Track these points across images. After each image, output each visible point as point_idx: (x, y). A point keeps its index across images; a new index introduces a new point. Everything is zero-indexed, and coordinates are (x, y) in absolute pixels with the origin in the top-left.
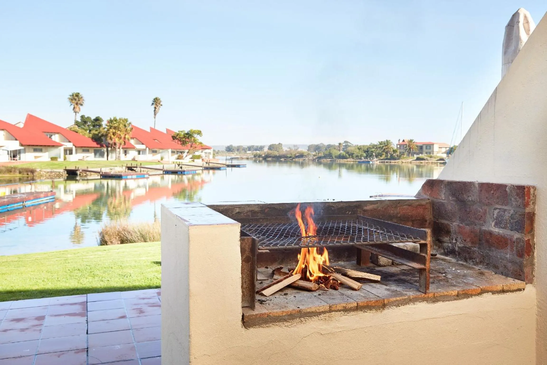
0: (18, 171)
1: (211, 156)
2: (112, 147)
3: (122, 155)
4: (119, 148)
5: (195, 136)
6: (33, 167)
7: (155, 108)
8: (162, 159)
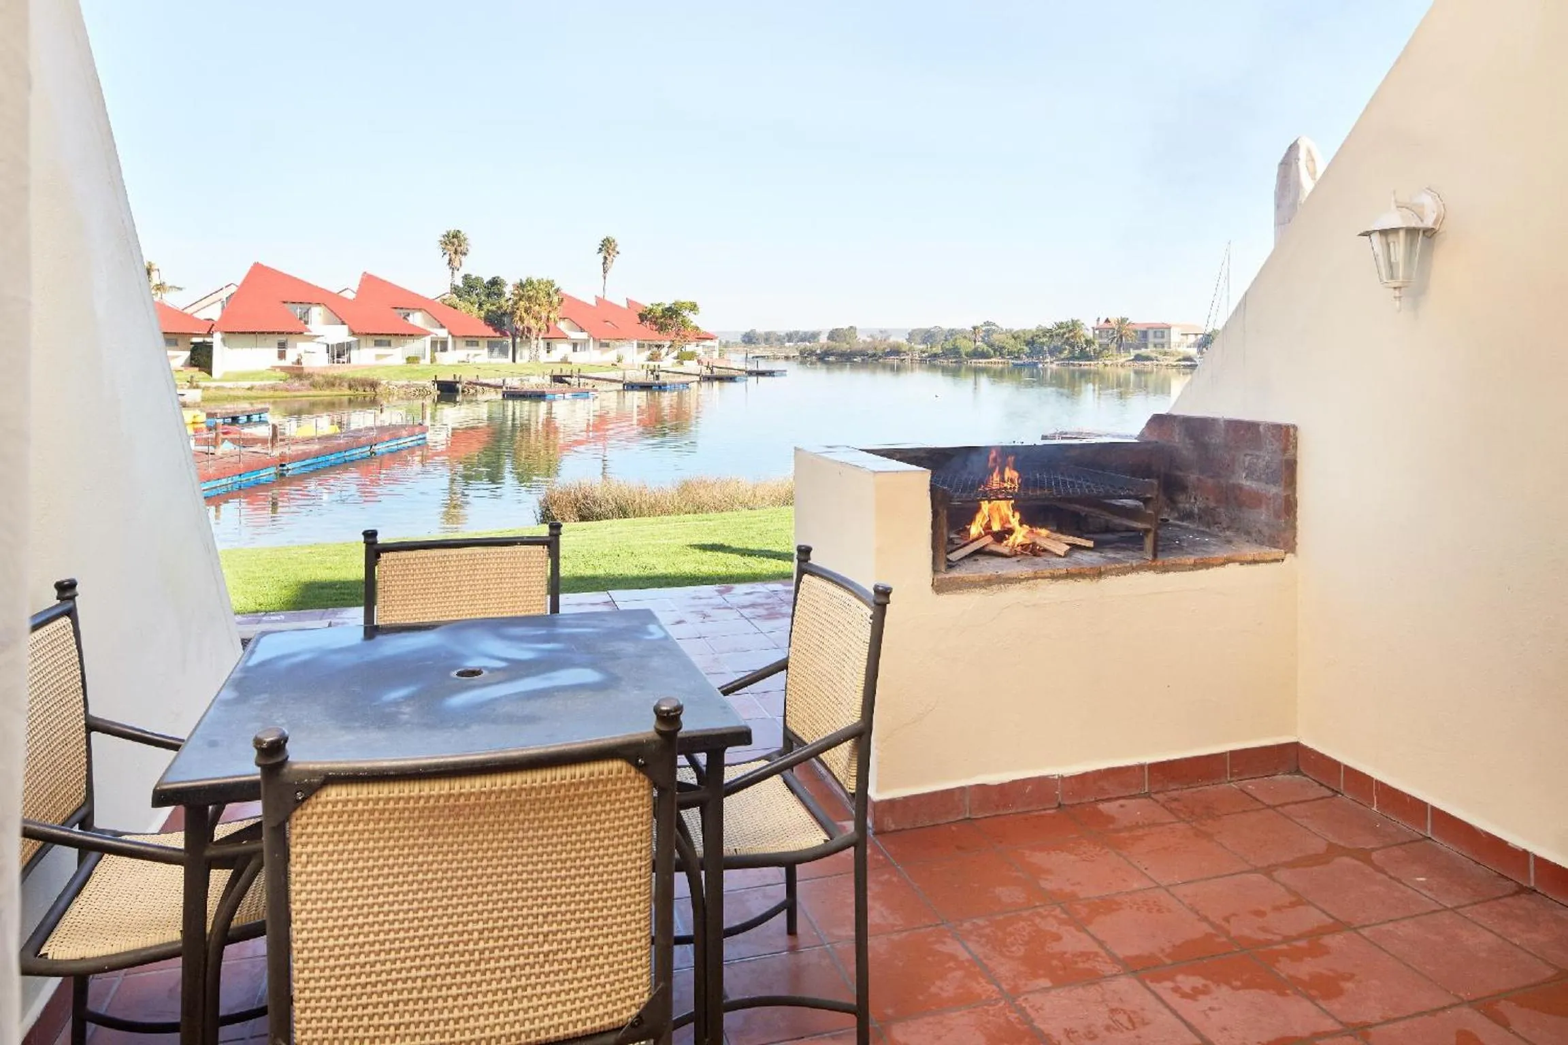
0: (346, 385)
1: (716, 354)
2: (523, 335)
3: (542, 351)
4: (537, 339)
5: (685, 313)
6: (373, 376)
7: (605, 258)
8: (619, 359)
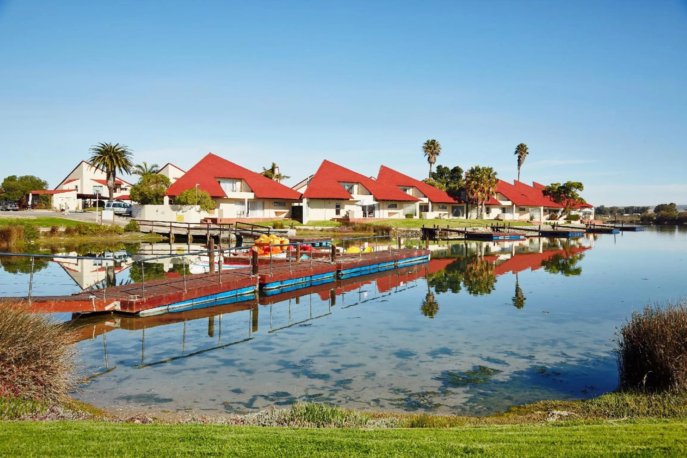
0: (372, 229)
1: (592, 217)
2: (473, 203)
3: (485, 214)
4: (481, 205)
5: (574, 190)
7: (519, 157)
8: (532, 218)
